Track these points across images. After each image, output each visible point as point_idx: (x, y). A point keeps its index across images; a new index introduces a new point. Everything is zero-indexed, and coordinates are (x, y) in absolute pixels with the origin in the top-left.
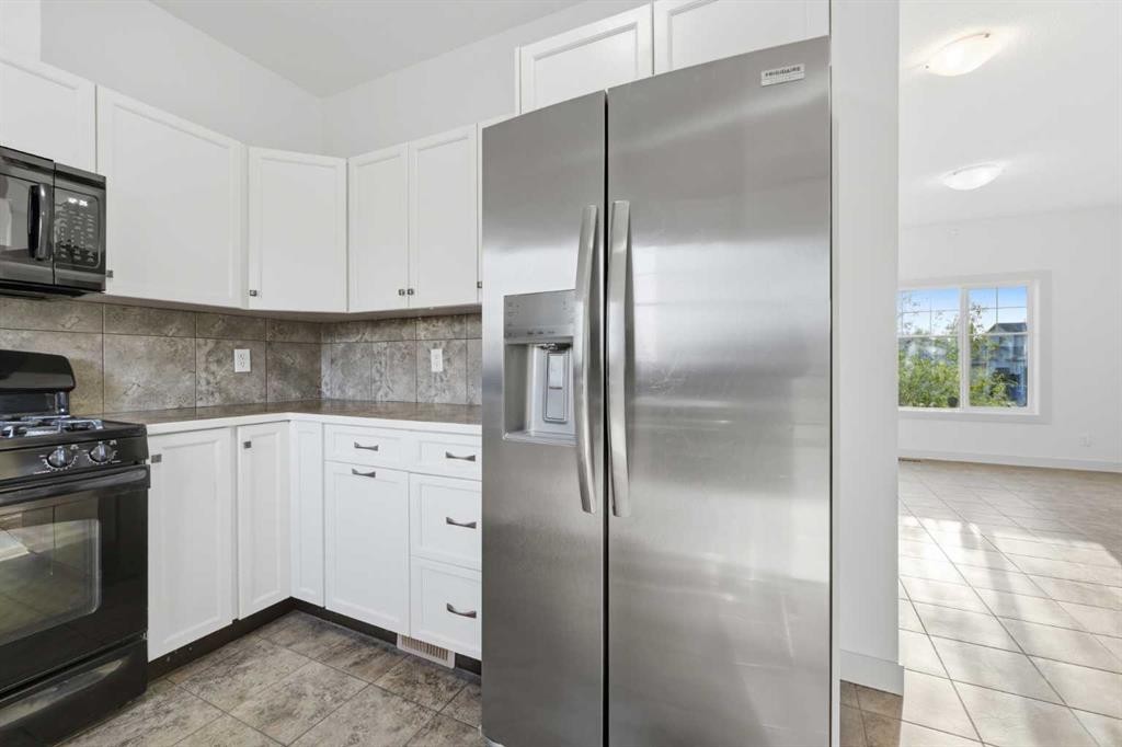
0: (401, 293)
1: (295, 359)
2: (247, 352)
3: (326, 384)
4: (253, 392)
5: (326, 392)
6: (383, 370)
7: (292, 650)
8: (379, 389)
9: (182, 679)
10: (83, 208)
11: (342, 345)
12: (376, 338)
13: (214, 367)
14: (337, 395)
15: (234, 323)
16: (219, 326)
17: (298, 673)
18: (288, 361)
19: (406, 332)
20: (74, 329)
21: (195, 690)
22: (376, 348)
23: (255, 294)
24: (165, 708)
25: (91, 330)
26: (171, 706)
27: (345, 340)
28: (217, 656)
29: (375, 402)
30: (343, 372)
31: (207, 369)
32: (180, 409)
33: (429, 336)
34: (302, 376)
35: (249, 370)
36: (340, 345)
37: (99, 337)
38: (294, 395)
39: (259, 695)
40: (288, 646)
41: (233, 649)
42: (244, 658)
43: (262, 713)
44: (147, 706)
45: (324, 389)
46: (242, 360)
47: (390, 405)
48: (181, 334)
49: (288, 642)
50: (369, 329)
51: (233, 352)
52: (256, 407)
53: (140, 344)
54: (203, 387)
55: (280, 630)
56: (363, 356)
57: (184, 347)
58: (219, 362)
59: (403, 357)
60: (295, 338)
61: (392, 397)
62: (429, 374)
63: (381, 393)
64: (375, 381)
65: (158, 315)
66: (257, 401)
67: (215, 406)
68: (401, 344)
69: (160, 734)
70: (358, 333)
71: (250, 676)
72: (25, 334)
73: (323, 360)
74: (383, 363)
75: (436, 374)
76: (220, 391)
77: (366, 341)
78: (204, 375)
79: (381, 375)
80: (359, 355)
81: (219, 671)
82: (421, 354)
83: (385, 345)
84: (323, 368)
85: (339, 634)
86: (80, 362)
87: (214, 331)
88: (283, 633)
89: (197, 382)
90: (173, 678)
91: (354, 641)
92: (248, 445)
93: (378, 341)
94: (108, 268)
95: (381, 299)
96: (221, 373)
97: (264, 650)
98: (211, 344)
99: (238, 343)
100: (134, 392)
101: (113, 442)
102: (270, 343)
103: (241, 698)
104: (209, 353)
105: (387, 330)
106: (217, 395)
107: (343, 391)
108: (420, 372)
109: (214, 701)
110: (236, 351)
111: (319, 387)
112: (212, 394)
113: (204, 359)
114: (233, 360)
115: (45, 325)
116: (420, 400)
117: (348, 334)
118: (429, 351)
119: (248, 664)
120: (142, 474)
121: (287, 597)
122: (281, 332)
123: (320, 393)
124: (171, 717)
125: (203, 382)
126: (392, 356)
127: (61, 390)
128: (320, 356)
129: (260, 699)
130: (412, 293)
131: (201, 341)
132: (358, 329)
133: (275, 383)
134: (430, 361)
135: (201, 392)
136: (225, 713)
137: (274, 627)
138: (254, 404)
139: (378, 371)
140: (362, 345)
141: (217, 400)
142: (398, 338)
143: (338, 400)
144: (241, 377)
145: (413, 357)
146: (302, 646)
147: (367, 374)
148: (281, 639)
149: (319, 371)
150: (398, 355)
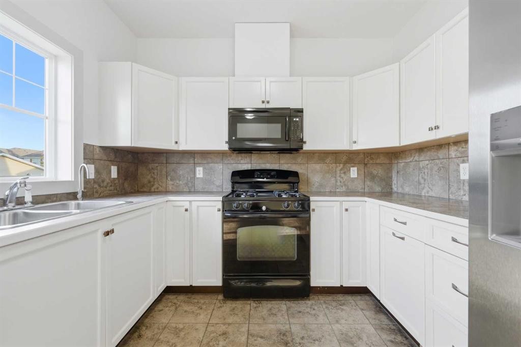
0: (431, 129)
1: (378, 171)
2: (355, 169)
3: (395, 184)
4: (359, 186)
5: (395, 188)
6: (426, 177)
7: (363, 313)
8: (423, 189)
9: (322, 298)
10: (297, 121)
11: (403, 164)
12: (422, 158)
13: (343, 175)
14: (400, 190)
15: (350, 156)
16: (344, 158)
17: (363, 326)
18: (375, 172)
19: (442, 153)
20: (301, 162)
21: (324, 306)
22: (422, 164)
23: (355, 142)
24: (314, 307)
25: (305, 162)
26: (316, 308)
27: (404, 161)
28: (336, 297)
29: (421, 196)
30: (403, 179)
31: (340, 176)
32: (331, 192)
33: (459, 155)
34: (382, 180)
35: (356, 177)
36: (401, 163)
37: (307, 165)
38: (377, 189)
39: (344, 325)
40: (362, 310)
41: (340, 297)
42: (344, 304)
43: (342, 334)
44: (309, 303)
45: (394, 187)
46: (354, 172)
47: (430, 198)
48: (331, 162)
49: (362, 308)
50: (417, 154)
51: (350, 169)
52: (359, 194)
53: (318, 167)
54: (339, 183)
55: (361, 300)
56: (414, 170)
57: (332, 167)
58: (344, 173)
59: (439, 169)
60: (378, 161)
61: (431, 194)
62: (459, 181)
63: (425, 191)
64: (421, 184)
65: (323, 156)
66: (360, 191)
67: (343, 192)
68: (437, 161)
69: (309, 316)
70: (411, 156)
71: (343, 314)
72: (289, 165)
73: (393, 172)
74: (426, 173)
75: (464, 180)
76: (345, 185)
77: (416, 161)
78: (339, 178)
79: (425, 181)
80: (411, 169)
81: (334, 304)
82: (452, 167)
83: (427, 162)
84: (393, 176)
85: (387, 319)
86: (302, 173)
87: (343, 160)
88: (362, 302)
89: (336, 182)
90: (320, 297)
91: (395, 328)
92: (347, 210)
93: (424, 160)
94: (304, 140)
95: (420, 135)
96: (345, 178)
97: (352, 306)
98: (342, 165)
99: (352, 165)
100: (317, 184)
101: (300, 202)
102: (366, 165)
103: (337, 322)
104: (341, 170)
105: (429, 153)
106: (344, 187)
107: (403, 189)
108: (452, 179)
109: (328, 316)
110: (351, 168)
111: (391, 185)
112: (342, 186)
113: (339, 172)
114: (350, 172)
115: (294, 162)
116: (451, 197)
117: (405, 157)
118: (459, 165)
119: (344, 307)
120: (308, 215)
121: (365, 286)
122: (372, 159)
123: (392, 189)
124: (313, 312)
125: (339, 181)
126: (432, 169)
127: (296, 183)
128: (392, 170)
129: (343, 327)
130: (438, 128)
131: (338, 165)
132: (411, 154)
133: (368, 183)
134: (459, 172)
135: (338, 186)
136: (330, 324)
137: (359, 297)
138: (359, 192)
139: (423, 178)
140: (413, 163)
141: (344, 189)
142: (436, 158)
143: (401, 193)
144: (353, 180)
145: (447, 170)
146: (368, 313)
147: (416, 179)
148: (360, 305)
149: (391, 177)
150: (436, 168)
